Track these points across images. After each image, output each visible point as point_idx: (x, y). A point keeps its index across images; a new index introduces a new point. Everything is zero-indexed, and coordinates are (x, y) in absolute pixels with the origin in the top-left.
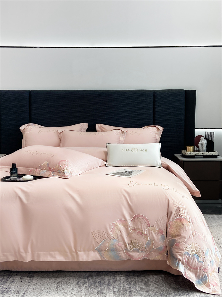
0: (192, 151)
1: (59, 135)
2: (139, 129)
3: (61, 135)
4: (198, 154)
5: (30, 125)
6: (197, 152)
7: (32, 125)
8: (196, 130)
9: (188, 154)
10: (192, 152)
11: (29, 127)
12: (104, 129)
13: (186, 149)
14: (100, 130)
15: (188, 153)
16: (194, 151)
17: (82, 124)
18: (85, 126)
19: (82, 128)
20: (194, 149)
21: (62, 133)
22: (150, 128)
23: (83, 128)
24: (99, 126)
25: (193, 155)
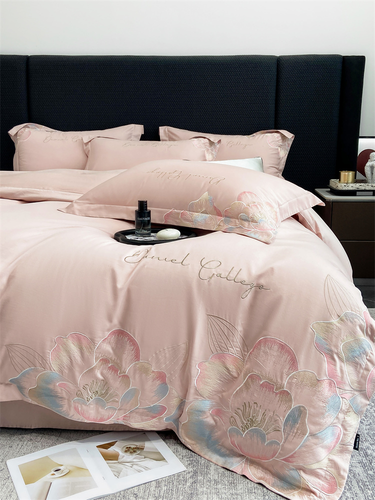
0: (350, 180)
1: (85, 147)
2: (246, 137)
3: (88, 146)
4: (363, 188)
5: (30, 126)
6: (362, 184)
7: (34, 127)
8: (360, 140)
10: (352, 183)
11: (27, 130)
12: (174, 137)
13: (338, 177)
14: (167, 139)
15: (343, 185)
16: (356, 181)
17: (133, 125)
18: (139, 129)
19: (131, 134)
20: (355, 178)
21: (90, 143)
22: (266, 134)
24: (165, 131)
25: (351, 189)
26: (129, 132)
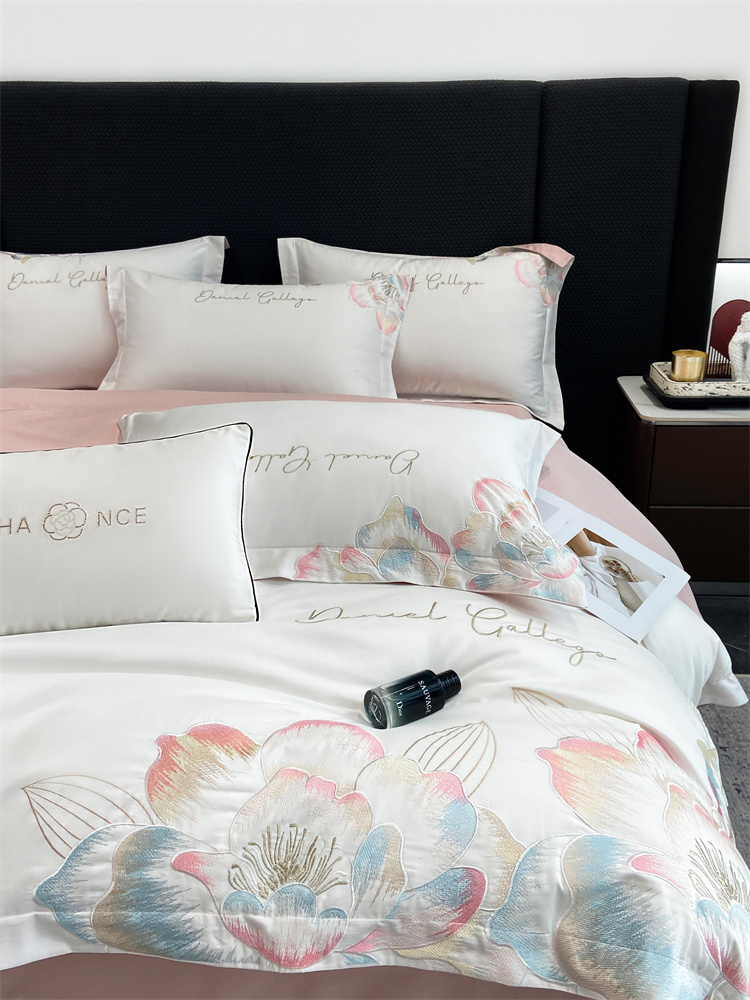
0: (696, 375)
4: (723, 393)
6: (722, 384)
8: (720, 267)
9: (676, 390)
10: (699, 381)
13: (669, 358)
15: (680, 385)
16: (709, 375)
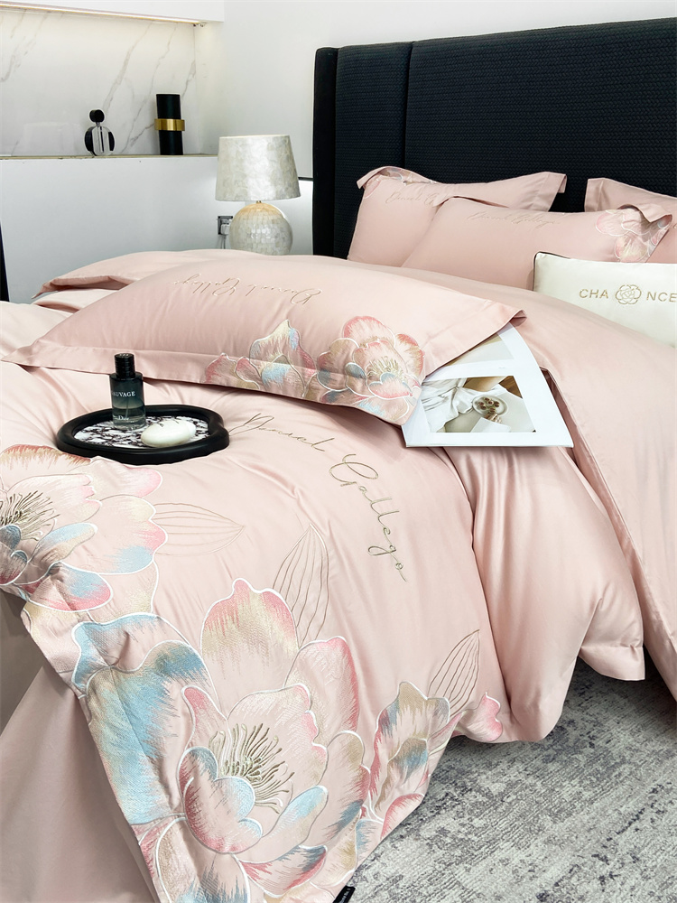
7: (397, 173)
11: (379, 178)
14: (596, 204)
17: (545, 175)
18: (552, 182)
19: (534, 192)
21: (440, 208)
23: (539, 193)
24: (597, 188)
26: (529, 189)
